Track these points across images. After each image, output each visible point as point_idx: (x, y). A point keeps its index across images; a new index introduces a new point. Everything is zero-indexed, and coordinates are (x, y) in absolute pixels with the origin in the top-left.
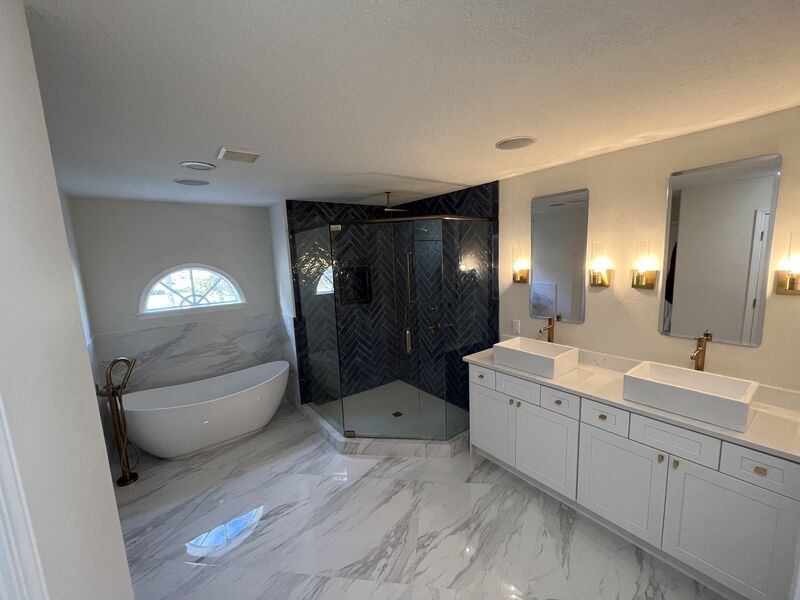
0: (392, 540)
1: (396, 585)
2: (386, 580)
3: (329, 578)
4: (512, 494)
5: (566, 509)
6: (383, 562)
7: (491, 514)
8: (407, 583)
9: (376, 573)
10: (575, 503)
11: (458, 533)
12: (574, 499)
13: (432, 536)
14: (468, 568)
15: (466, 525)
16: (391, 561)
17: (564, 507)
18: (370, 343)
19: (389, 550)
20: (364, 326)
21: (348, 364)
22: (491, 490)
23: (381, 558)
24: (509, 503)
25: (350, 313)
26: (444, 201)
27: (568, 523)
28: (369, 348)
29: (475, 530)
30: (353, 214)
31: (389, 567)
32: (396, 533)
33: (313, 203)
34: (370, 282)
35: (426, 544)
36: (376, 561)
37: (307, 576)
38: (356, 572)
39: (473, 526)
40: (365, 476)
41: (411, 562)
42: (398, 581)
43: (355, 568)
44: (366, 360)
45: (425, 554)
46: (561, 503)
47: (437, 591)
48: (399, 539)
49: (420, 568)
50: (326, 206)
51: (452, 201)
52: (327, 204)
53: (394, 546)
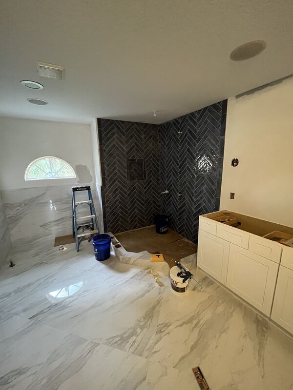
0: (142, 324)
1: (140, 357)
2: (133, 353)
3: (99, 344)
4: (223, 302)
5: (261, 319)
6: (134, 338)
7: (207, 316)
8: (146, 358)
9: (128, 345)
10: (270, 319)
11: (184, 325)
12: (269, 316)
13: (167, 325)
14: (189, 353)
15: (190, 321)
16: (139, 338)
17: (259, 318)
18: (143, 202)
19: (139, 330)
20: (140, 193)
21: (131, 213)
22: (209, 297)
23: (132, 336)
24: (220, 309)
25: (133, 185)
26: (190, 117)
27: (263, 331)
28: (143, 205)
29: (196, 325)
30: (137, 129)
31: (136, 344)
32: (145, 318)
33: (113, 120)
34: (145, 168)
35: (162, 331)
36: (129, 337)
37: (86, 340)
38: (116, 343)
39: (195, 322)
40: (132, 278)
41: (151, 342)
42: (141, 355)
43: (116, 340)
44: (141, 212)
45: (161, 338)
46: (257, 314)
47: (166, 368)
48: (146, 323)
49: (157, 348)
50: (120, 122)
51: (195, 117)
52: (121, 121)
53: (142, 328)
